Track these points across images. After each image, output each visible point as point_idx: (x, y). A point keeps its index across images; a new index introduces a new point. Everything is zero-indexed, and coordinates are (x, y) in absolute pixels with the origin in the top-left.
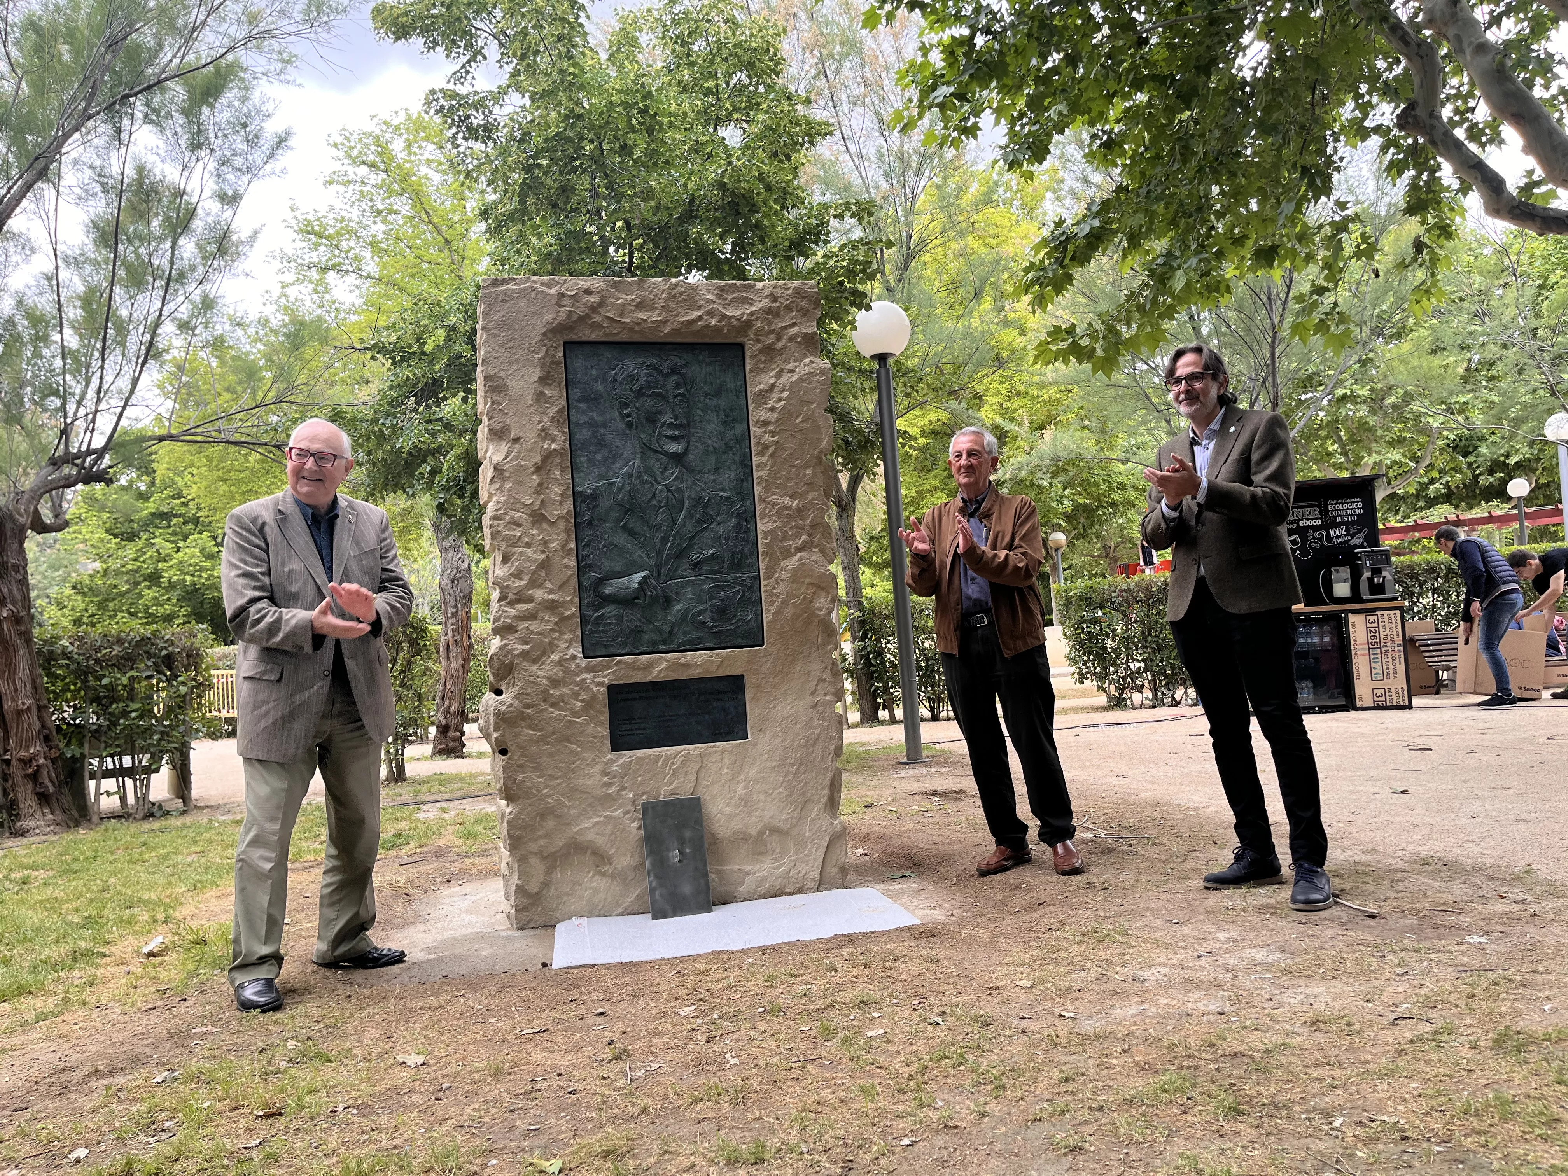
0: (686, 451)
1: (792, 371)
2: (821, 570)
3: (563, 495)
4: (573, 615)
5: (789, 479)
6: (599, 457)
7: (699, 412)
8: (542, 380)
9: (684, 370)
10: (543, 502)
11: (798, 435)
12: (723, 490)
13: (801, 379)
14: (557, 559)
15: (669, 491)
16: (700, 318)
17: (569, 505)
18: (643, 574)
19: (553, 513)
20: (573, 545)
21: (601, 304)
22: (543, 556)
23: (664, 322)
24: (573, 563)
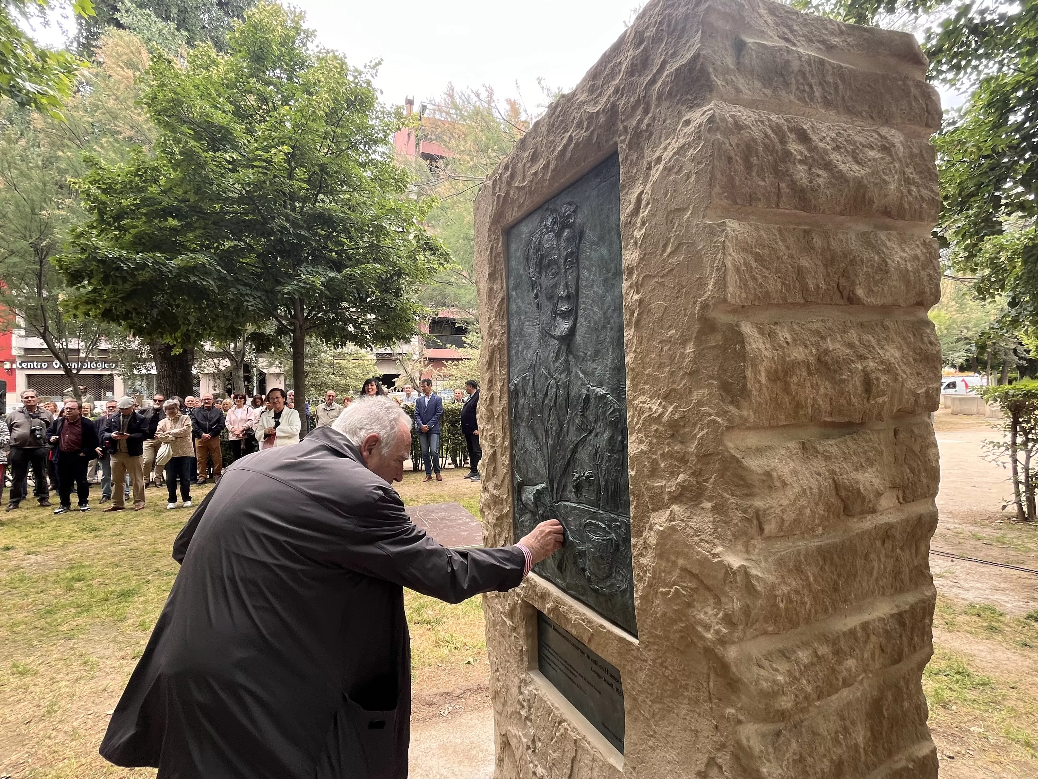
0: (572, 331)
1: (659, 160)
2: (703, 550)
3: (501, 391)
4: (507, 514)
5: (661, 366)
6: (520, 348)
7: (586, 273)
8: (492, 276)
9: (571, 221)
10: (492, 398)
11: (666, 280)
12: (600, 385)
13: (668, 170)
14: (499, 455)
15: (557, 387)
16: (570, 139)
17: (504, 402)
18: (539, 487)
19: (498, 408)
20: (507, 444)
21: (512, 176)
22: (491, 451)
23: (546, 167)
24: (507, 462)
